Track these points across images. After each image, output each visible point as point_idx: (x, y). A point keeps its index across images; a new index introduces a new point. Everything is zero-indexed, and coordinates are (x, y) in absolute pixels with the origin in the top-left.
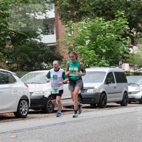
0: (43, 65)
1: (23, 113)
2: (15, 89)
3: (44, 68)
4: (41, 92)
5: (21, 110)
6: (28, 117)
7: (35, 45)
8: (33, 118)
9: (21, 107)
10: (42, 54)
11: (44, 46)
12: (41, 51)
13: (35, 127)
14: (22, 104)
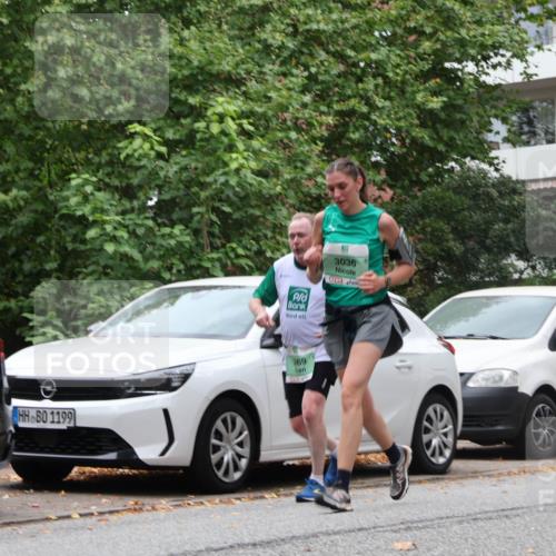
0: (512, 265)
1: (433, 455)
2: (402, 361)
3: (516, 276)
4: (506, 375)
5: (429, 444)
6: (456, 472)
7: (477, 186)
8: (475, 474)
9: (427, 431)
10: (506, 221)
11: (514, 191)
12: (501, 208)
13: (486, 512)
14: (429, 420)
